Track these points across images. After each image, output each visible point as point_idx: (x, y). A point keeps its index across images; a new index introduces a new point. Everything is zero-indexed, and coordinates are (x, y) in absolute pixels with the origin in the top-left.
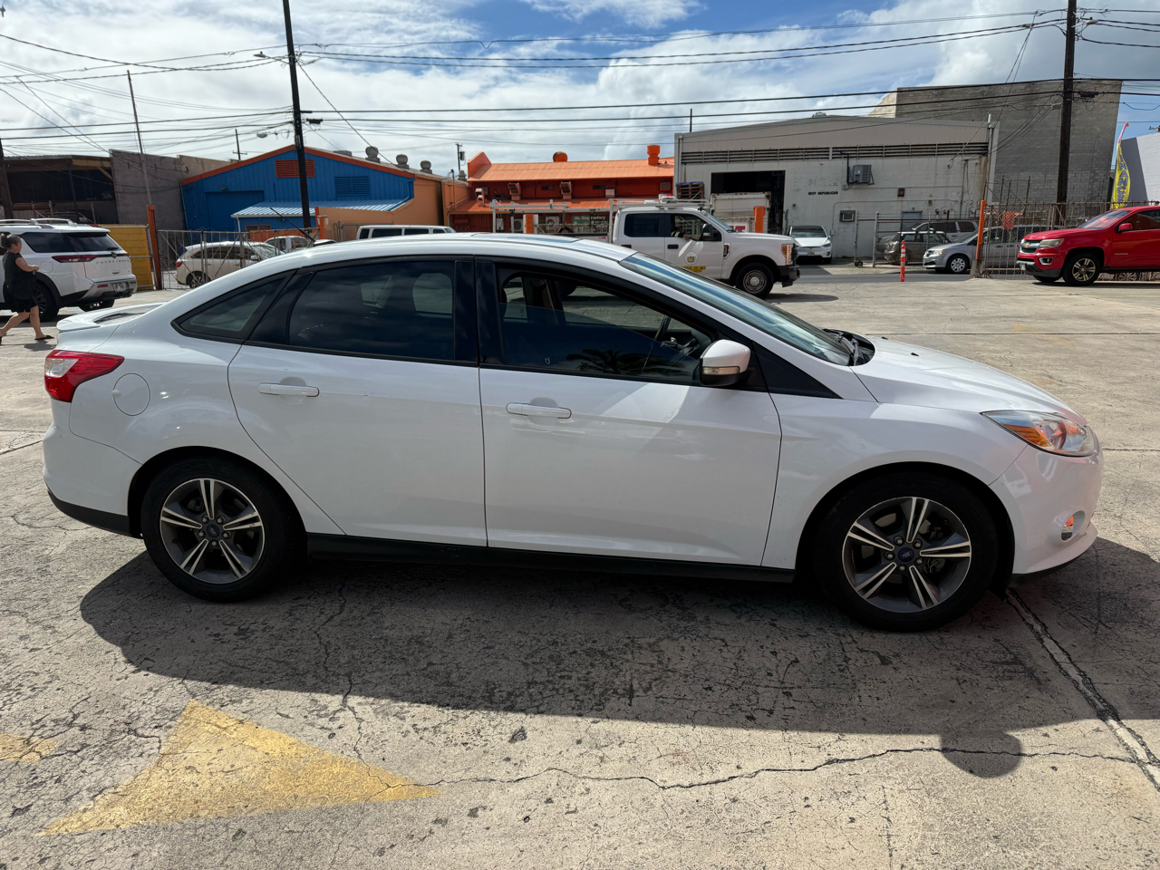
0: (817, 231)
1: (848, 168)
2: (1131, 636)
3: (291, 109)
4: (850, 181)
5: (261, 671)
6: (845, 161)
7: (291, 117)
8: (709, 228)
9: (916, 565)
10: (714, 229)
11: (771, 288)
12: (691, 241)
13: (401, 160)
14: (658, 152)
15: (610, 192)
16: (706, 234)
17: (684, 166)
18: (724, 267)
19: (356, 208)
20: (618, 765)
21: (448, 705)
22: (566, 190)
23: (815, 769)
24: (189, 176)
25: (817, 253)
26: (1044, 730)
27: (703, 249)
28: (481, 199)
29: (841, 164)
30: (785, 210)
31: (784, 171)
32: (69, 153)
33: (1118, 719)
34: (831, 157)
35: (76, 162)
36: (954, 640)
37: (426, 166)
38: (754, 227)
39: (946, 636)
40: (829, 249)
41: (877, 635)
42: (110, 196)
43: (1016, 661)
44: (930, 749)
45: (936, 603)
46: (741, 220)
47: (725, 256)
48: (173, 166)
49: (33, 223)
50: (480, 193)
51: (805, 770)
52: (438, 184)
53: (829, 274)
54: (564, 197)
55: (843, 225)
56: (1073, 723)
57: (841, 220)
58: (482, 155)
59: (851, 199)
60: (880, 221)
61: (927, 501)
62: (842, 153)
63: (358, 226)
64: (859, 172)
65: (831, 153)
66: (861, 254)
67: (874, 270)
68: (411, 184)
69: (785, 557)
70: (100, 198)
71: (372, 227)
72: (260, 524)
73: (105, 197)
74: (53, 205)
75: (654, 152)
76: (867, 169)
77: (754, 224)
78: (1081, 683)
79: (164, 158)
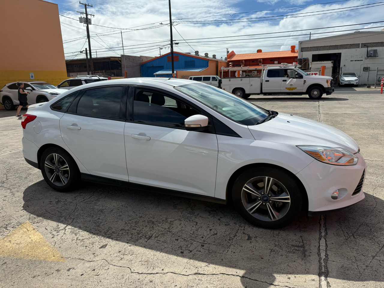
0: (353, 75)
1: (368, 51)
2: (362, 243)
3: (170, 40)
4: (368, 56)
5: (52, 214)
6: (366, 48)
7: (170, 42)
8: (298, 74)
9: (269, 203)
10: (300, 74)
11: (322, 96)
12: (291, 79)
13: (206, 55)
14: (295, 48)
15: (276, 62)
16: (297, 76)
17: (302, 52)
18: (304, 88)
19: (190, 71)
20: (125, 262)
21: (92, 233)
22: (260, 62)
23: (189, 275)
24: (143, 62)
25: (352, 83)
26: (290, 276)
27: (295, 82)
28: (231, 66)
29: (365, 49)
30: (341, 67)
31: (341, 53)
32: (110, 56)
33: (326, 277)
34: (360, 47)
35: (111, 59)
36: (283, 234)
37: (214, 56)
38: (321, 74)
39: (281, 232)
40: (357, 81)
41: (254, 228)
42: (120, 68)
43: (303, 246)
44: (238, 276)
45: (277, 219)
46: (316, 71)
47: (304, 84)
48: (138, 59)
49: (87, 77)
50: (231, 64)
51: (185, 275)
52: (217, 62)
53: (356, 90)
54: (260, 64)
55: (364, 72)
56: (305, 275)
57: (364, 71)
58: (233, 52)
59: (369, 63)
60: (378, 71)
61: (272, 179)
62: (365, 45)
63: (189, 77)
64: (372, 52)
65: (360, 46)
66: (370, 83)
67: (375, 89)
68: (208, 62)
69: (222, 194)
70: (118, 69)
71: (193, 77)
72: (68, 169)
73: (119, 69)
74: (105, 72)
75: (293, 48)
76: (375, 51)
77: (321, 72)
78: (323, 259)
79: (136, 57)
